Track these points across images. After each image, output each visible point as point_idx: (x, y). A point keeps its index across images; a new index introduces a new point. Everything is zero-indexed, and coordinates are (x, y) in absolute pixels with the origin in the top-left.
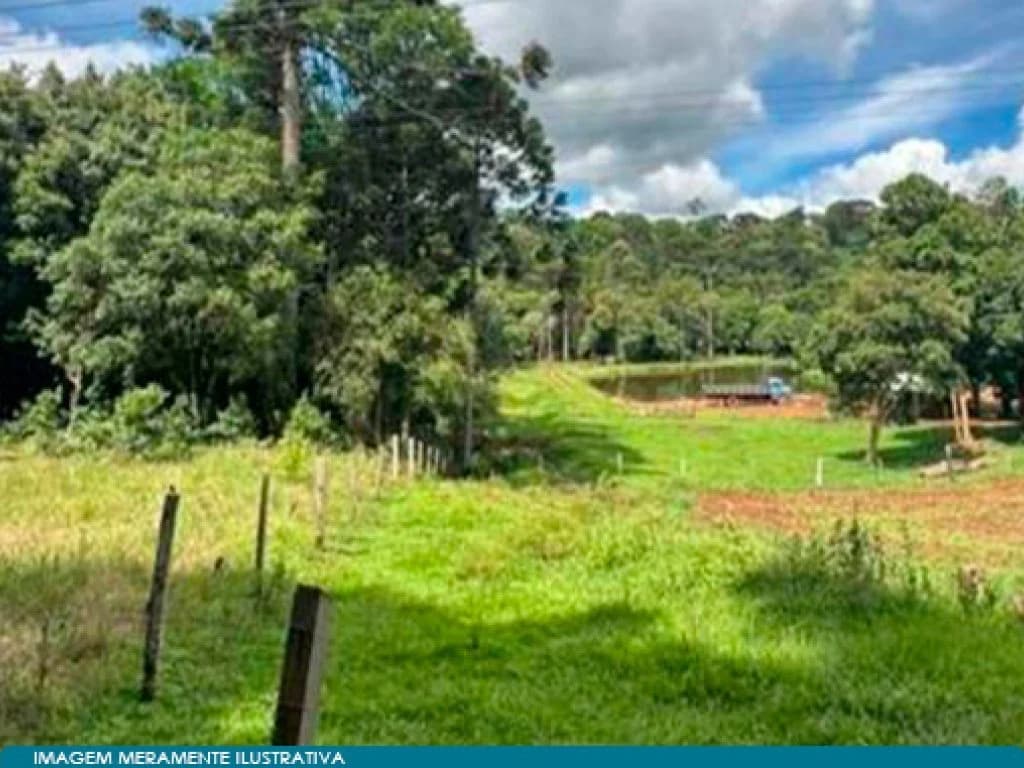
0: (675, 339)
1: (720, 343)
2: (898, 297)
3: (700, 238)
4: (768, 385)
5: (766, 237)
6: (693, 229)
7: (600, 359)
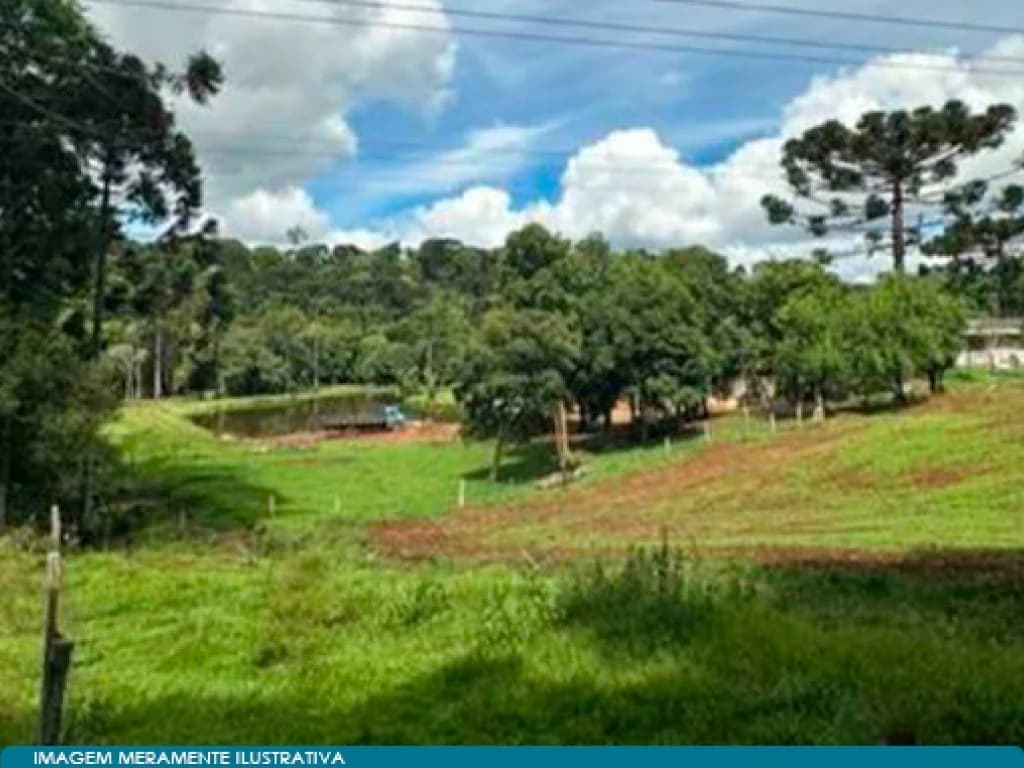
0: (281, 370)
1: (324, 374)
2: (526, 333)
3: (300, 267)
4: (384, 414)
5: (366, 269)
6: (293, 257)
7: (196, 394)
